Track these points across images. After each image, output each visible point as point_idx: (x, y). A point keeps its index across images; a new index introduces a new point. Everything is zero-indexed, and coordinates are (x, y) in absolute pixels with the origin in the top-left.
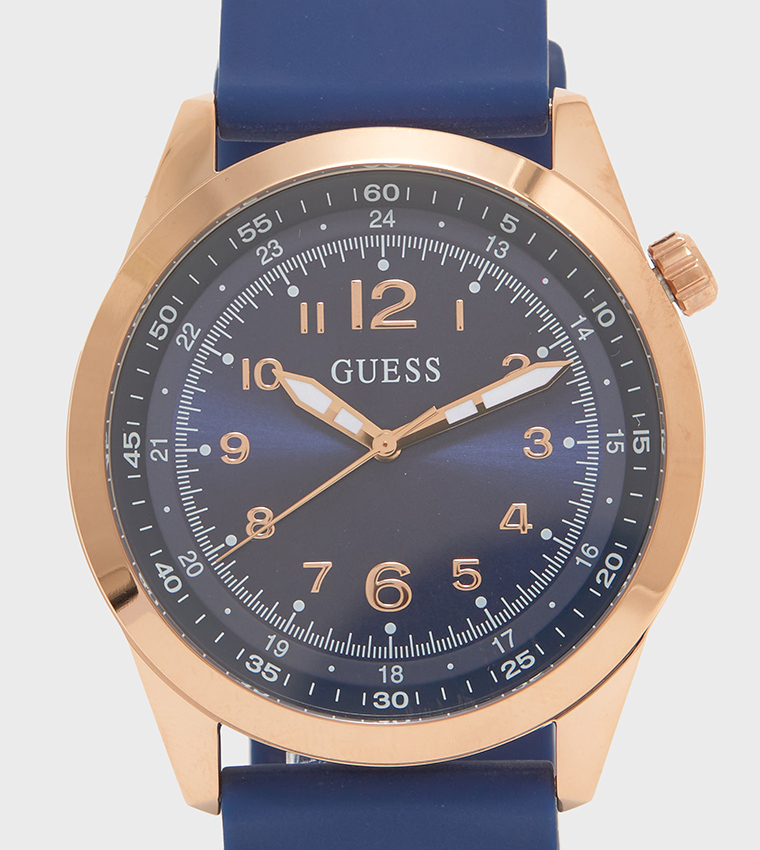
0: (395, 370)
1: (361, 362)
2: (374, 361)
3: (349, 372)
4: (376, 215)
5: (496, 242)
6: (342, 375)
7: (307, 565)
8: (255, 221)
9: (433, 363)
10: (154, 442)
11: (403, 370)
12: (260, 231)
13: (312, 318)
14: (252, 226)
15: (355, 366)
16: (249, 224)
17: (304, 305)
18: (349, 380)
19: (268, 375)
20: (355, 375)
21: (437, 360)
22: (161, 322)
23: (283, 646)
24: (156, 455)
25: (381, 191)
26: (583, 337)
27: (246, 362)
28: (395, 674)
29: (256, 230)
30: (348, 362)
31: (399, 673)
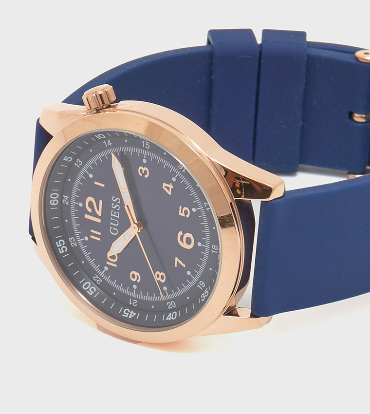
0: (115, 213)
1: (111, 224)
2: (111, 219)
3: (114, 229)
4: (64, 201)
5: (76, 163)
6: (115, 232)
7: (176, 266)
8: (58, 246)
9: (114, 199)
10: (130, 303)
11: (115, 210)
12: (63, 245)
13: (96, 235)
14: (60, 247)
15: (112, 226)
16: (59, 249)
17: (92, 237)
18: (117, 230)
19: (113, 257)
20: (116, 227)
21: (113, 197)
22: (88, 290)
23: (201, 283)
24: (135, 304)
25: (53, 199)
26: (111, 144)
27: (108, 263)
28: (214, 248)
29: (63, 246)
30: (111, 228)
31: (215, 246)
